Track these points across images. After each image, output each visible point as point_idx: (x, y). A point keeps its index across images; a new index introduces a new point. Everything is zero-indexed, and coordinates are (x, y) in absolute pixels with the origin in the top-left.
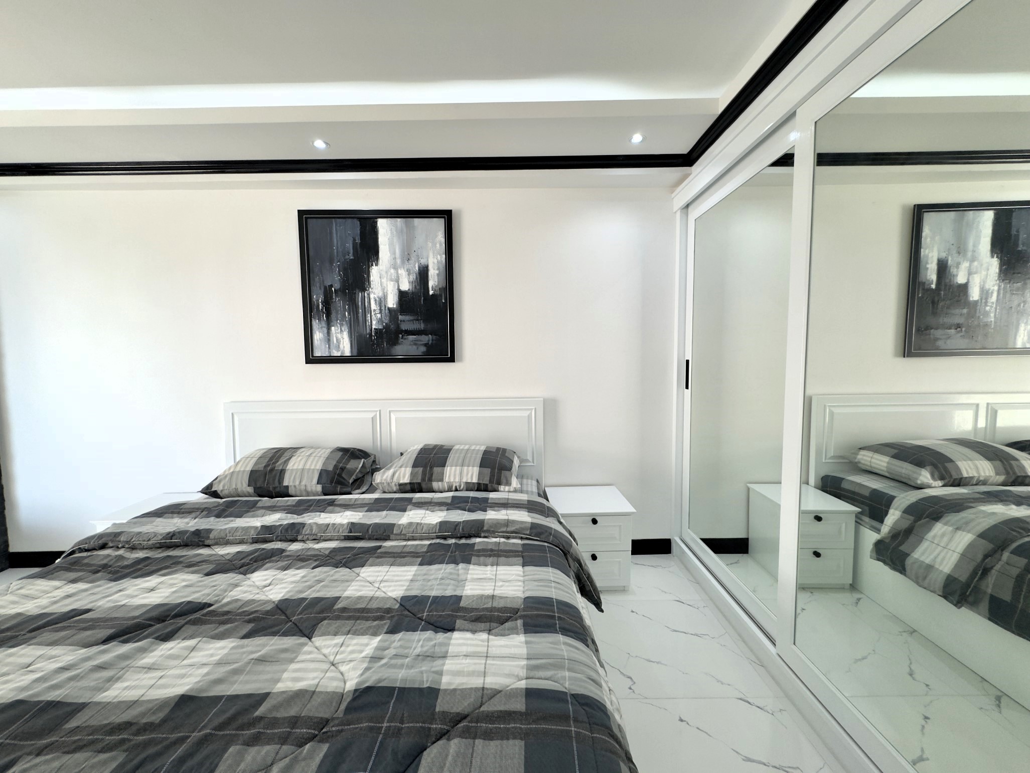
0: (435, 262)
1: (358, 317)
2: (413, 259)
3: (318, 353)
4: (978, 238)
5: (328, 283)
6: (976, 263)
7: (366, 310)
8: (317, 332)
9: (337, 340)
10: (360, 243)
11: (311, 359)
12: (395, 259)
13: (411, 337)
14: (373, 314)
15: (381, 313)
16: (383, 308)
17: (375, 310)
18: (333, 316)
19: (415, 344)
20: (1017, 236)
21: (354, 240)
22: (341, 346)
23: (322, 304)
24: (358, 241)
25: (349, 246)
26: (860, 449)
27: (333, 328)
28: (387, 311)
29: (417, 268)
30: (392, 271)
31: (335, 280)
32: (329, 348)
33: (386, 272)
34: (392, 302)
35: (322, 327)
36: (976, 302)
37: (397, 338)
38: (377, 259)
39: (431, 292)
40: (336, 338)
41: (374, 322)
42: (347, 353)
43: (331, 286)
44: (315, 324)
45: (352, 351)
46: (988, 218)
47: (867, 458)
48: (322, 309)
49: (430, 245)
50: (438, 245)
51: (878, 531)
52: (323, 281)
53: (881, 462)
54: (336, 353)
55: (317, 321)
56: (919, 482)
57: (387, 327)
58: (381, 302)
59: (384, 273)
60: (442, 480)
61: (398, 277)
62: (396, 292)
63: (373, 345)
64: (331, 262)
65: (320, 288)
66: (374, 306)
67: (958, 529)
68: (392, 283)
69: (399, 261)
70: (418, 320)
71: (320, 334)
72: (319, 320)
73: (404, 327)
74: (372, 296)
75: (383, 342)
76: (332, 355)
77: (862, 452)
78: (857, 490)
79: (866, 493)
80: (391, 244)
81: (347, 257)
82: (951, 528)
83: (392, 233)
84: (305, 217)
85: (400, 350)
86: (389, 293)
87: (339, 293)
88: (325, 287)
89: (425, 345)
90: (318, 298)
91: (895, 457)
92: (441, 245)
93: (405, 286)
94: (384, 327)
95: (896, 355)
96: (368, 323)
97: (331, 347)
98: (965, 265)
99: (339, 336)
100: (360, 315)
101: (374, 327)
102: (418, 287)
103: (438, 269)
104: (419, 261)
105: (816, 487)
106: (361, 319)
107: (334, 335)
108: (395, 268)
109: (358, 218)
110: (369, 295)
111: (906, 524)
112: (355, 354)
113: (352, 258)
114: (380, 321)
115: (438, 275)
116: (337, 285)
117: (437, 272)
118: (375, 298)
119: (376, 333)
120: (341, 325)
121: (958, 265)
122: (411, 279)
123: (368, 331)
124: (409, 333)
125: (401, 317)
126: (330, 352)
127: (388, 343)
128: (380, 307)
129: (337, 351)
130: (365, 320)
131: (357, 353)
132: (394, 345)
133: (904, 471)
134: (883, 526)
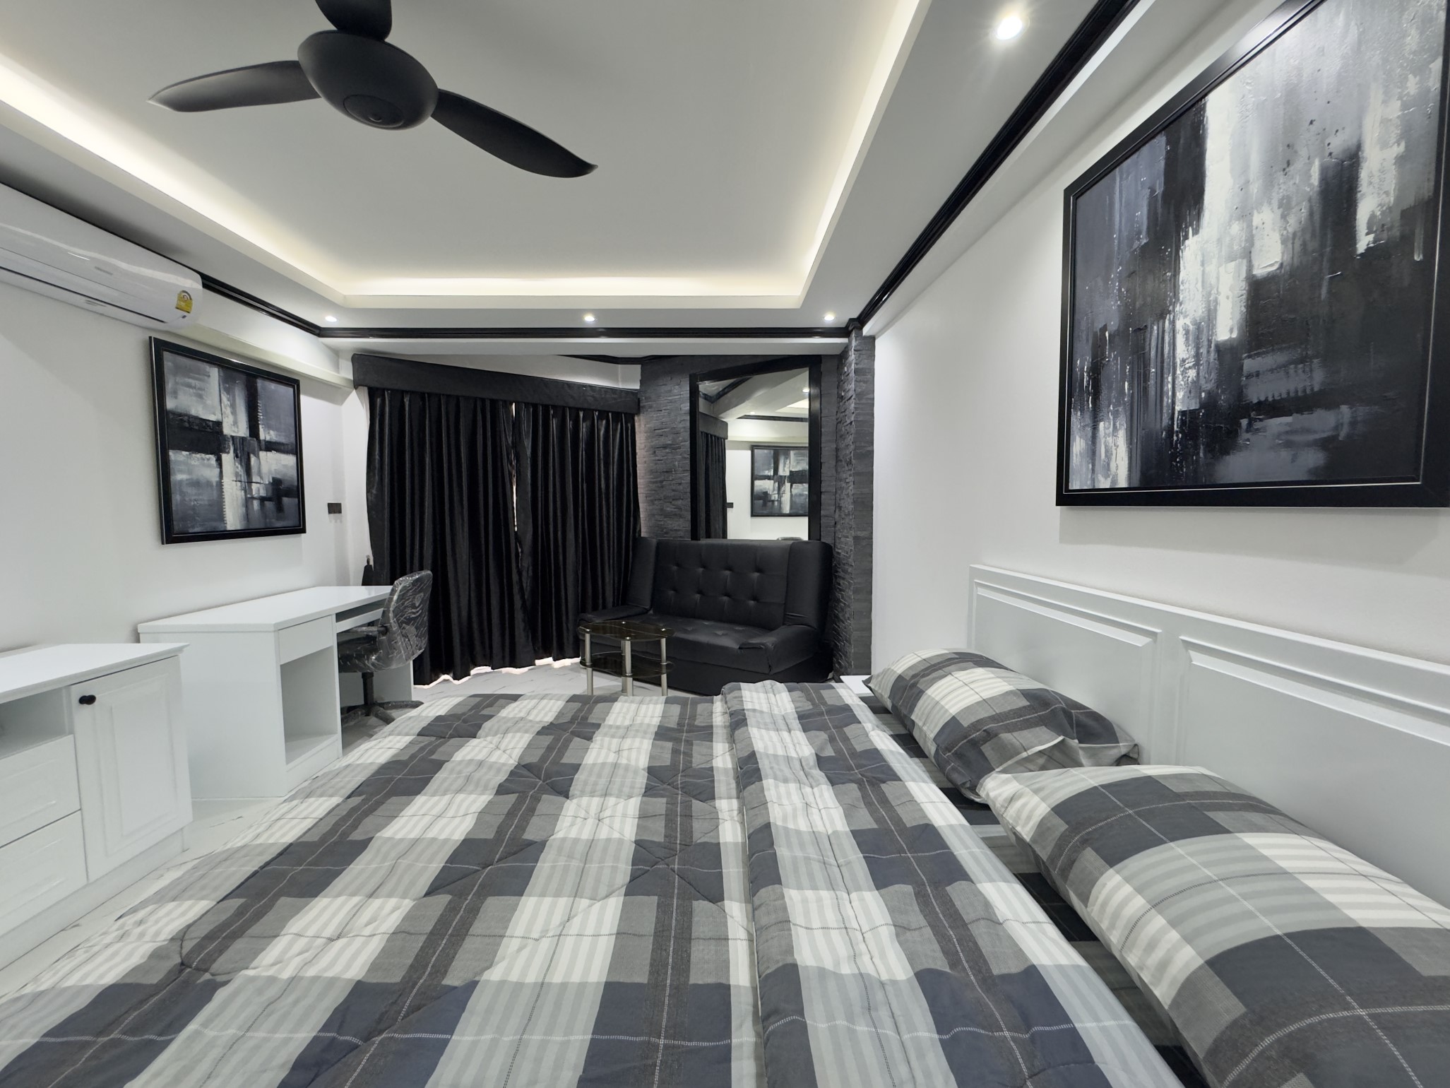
0: (1392, 115)
1: (1146, 389)
2: (1305, 157)
3: (1075, 484)
5: (1100, 324)
7: (1166, 365)
8: (1078, 438)
9: (1107, 451)
10: (1165, 194)
11: (1065, 496)
12: (1246, 185)
13: (1277, 424)
14: (1179, 371)
15: (1197, 364)
17: (1183, 361)
18: (1104, 397)
19: (1288, 445)
21: (1153, 191)
22: (1113, 466)
23: (1088, 375)
24: (1159, 190)
25: (1142, 213)
27: (1101, 424)
28: (1213, 355)
29: (1317, 178)
30: (1236, 228)
31: (1108, 310)
32: (1093, 470)
33: (1220, 240)
34: (1227, 328)
35: (1084, 427)
37: (1233, 433)
38: (1199, 216)
39: (1364, 241)
40: (1106, 446)
41: (1180, 395)
42: (1122, 483)
43: (1104, 329)
44: (1076, 420)
45: (1130, 477)
48: (1088, 387)
50: (1413, 37)
52: (1093, 323)
54: (1104, 483)
55: (1079, 413)
57: (1209, 405)
58: (1201, 331)
59: (1213, 246)
61: (1250, 239)
63: (1173, 457)
65: (1088, 341)
69: (1255, 190)
70: (1302, 360)
71: (1082, 440)
72: (1082, 411)
73: (1256, 393)
74: (1179, 325)
75: (1196, 447)
76: (1097, 487)
81: (1135, 245)
86: (1222, 299)
87: (1117, 339)
88: (1095, 336)
89: (1325, 444)
90: (1083, 363)
94: (1203, 405)
96: (1167, 401)
97: (1097, 467)
99: (1110, 440)
100: (1152, 382)
101: (1178, 408)
103: (1406, 134)
104: (1324, 150)
106: (1152, 392)
107: (1103, 441)
108: (1244, 217)
110: (1173, 323)
112: (1136, 483)
113: (1144, 242)
114: (1195, 387)
115: (1401, 160)
116: (1114, 324)
117: (1397, 150)
118: (1186, 327)
119: (1183, 423)
120: (1116, 414)
123: (1166, 421)
124: (1273, 408)
125: (1249, 365)
126: (1093, 480)
127: (1210, 449)
128: (1198, 348)
129: (1106, 476)
130: (1161, 393)
131: (1141, 481)
132: (1225, 451)
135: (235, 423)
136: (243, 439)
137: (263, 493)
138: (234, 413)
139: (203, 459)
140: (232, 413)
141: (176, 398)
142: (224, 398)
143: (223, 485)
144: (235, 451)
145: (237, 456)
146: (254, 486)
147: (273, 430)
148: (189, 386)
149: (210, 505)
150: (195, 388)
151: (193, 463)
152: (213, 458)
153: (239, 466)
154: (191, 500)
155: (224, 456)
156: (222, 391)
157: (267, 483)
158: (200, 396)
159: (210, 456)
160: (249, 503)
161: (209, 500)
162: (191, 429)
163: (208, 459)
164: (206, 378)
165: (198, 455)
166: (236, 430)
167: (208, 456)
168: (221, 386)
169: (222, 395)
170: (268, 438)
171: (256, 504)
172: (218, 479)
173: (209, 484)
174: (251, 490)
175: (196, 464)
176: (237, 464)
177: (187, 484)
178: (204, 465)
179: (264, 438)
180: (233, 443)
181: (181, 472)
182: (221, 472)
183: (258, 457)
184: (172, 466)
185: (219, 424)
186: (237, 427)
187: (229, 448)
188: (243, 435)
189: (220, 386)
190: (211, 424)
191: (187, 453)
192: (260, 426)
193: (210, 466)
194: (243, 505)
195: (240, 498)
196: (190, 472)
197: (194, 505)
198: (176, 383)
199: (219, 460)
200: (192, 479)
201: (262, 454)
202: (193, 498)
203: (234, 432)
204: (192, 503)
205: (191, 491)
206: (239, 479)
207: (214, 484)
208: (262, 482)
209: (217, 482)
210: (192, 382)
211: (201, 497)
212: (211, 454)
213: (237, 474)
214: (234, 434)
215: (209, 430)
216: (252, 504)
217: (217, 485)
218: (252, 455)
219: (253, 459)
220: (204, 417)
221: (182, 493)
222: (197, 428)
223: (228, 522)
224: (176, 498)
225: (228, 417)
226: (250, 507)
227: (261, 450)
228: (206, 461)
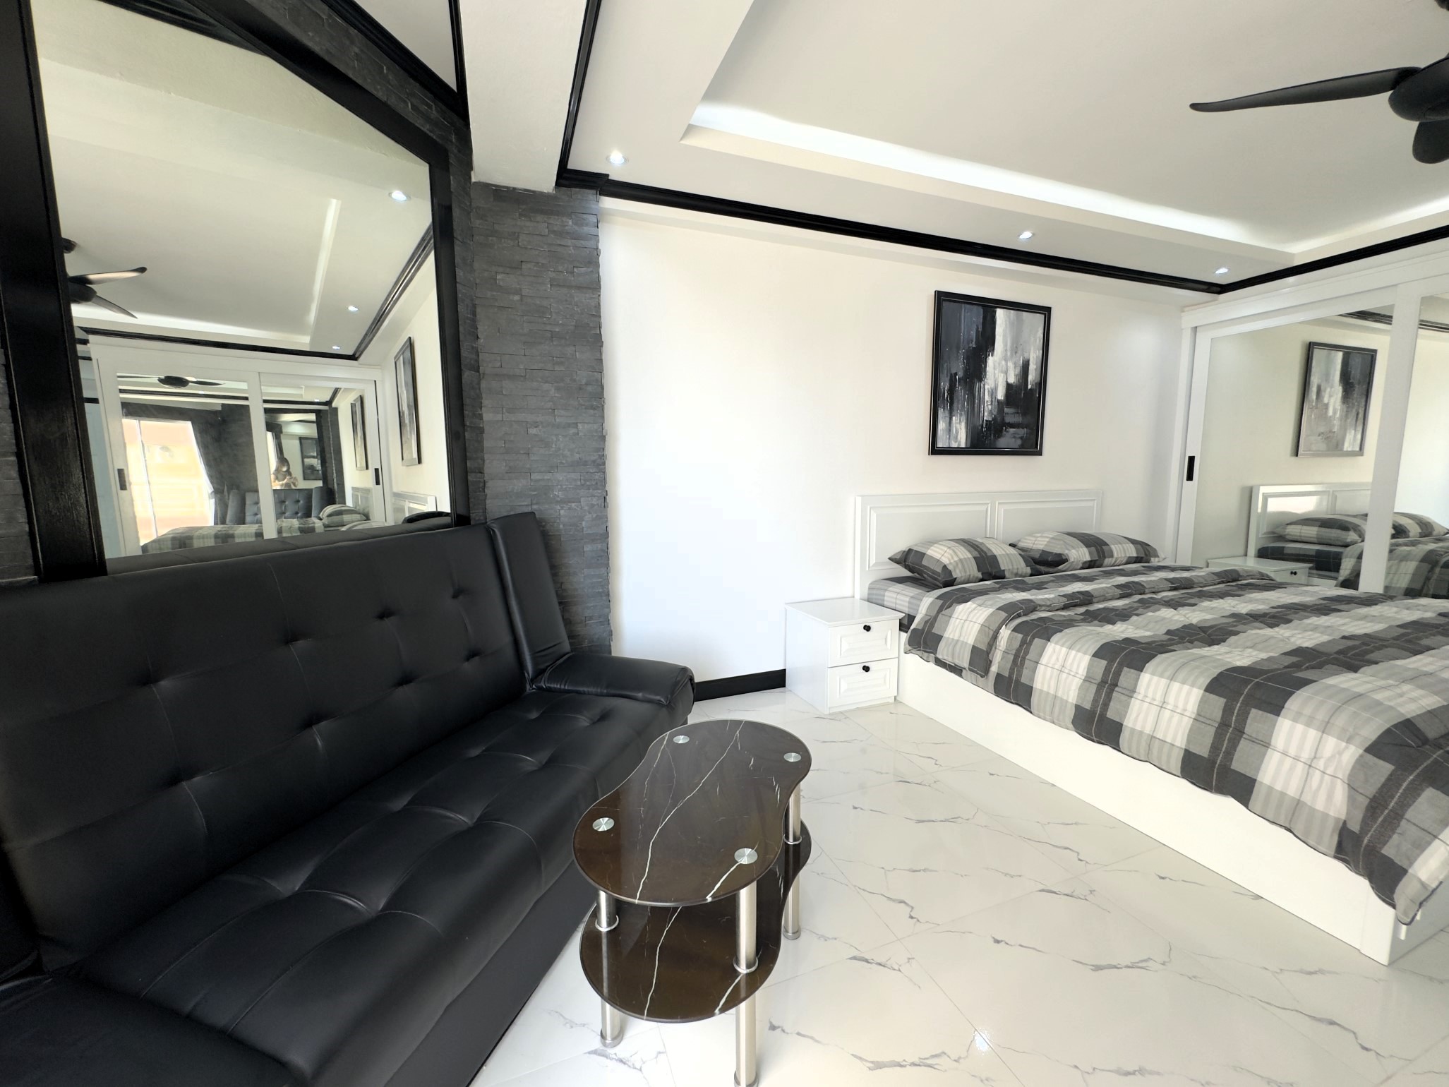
0: (1034, 356)
1: (974, 407)
2: (1019, 352)
3: (940, 444)
4: (1335, 371)
5: (953, 372)
6: (1333, 389)
7: (981, 400)
8: (941, 422)
9: (956, 430)
10: (982, 332)
11: (935, 450)
12: (1006, 350)
13: (1012, 430)
14: (986, 405)
15: (992, 404)
16: (994, 400)
17: (987, 401)
18: (955, 405)
19: (1014, 437)
20: (1351, 372)
21: (978, 328)
22: (959, 437)
23: (947, 392)
24: (980, 330)
25: (973, 333)
26: (1288, 524)
27: (954, 418)
28: (996, 403)
29: (1021, 362)
30: (1003, 362)
31: (958, 366)
32: (949, 438)
33: (999, 364)
34: (1001, 395)
35: (946, 417)
36: (1330, 417)
37: (1001, 431)
38: (993, 349)
39: (1029, 387)
40: (956, 428)
41: (986, 414)
42: (963, 445)
43: (956, 374)
44: (941, 411)
45: (966, 443)
46: (1340, 355)
47: (1294, 531)
48: (947, 398)
49: (1032, 339)
50: (1038, 341)
52: (950, 369)
53: (1311, 532)
54: (954, 445)
56: (1348, 540)
57: (995, 420)
58: (993, 393)
59: (997, 365)
60: (1112, 556)
61: (1007, 369)
62: (1005, 384)
63: (983, 436)
64: (958, 349)
65: (947, 376)
66: (987, 398)
67: (1401, 561)
68: (1002, 375)
69: (1009, 354)
70: (1018, 413)
71: (944, 425)
72: (944, 409)
73: (1008, 419)
74: (986, 387)
75: (991, 435)
76: (951, 446)
77: (1289, 527)
78: (1303, 553)
79: (1314, 553)
80: (1005, 336)
81: (971, 345)
82: (1396, 561)
83: (1006, 325)
84: (943, 300)
85: (1003, 442)
86: (999, 384)
87: (962, 381)
88: (951, 374)
89: (1021, 438)
90: (945, 385)
91: (1323, 527)
92: (1040, 341)
93: (1012, 380)
94: (993, 419)
95: (1292, 456)
96: (981, 415)
97: (951, 437)
98: (1328, 390)
99: (958, 426)
100: (976, 405)
101: (985, 418)
102: (1021, 381)
103: (1036, 364)
104: (1023, 355)
105: (1255, 557)
106: (976, 409)
107: (955, 425)
108: (1006, 361)
109: (983, 306)
110: (984, 385)
112: (969, 446)
113: (974, 346)
114: (990, 413)
115: (1036, 370)
116: (960, 374)
117: (1035, 367)
118: (988, 389)
119: (986, 425)
120: (961, 415)
121: (1325, 389)
122: (1016, 373)
123: (981, 422)
124: (1012, 426)
125: (1006, 410)
126: (949, 443)
127: (995, 436)
128: (992, 398)
129: (956, 442)
130: (979, 411)
131: (971, 445)
132: (999, 437)
133: (1333, 535)
134: (1341, 571)
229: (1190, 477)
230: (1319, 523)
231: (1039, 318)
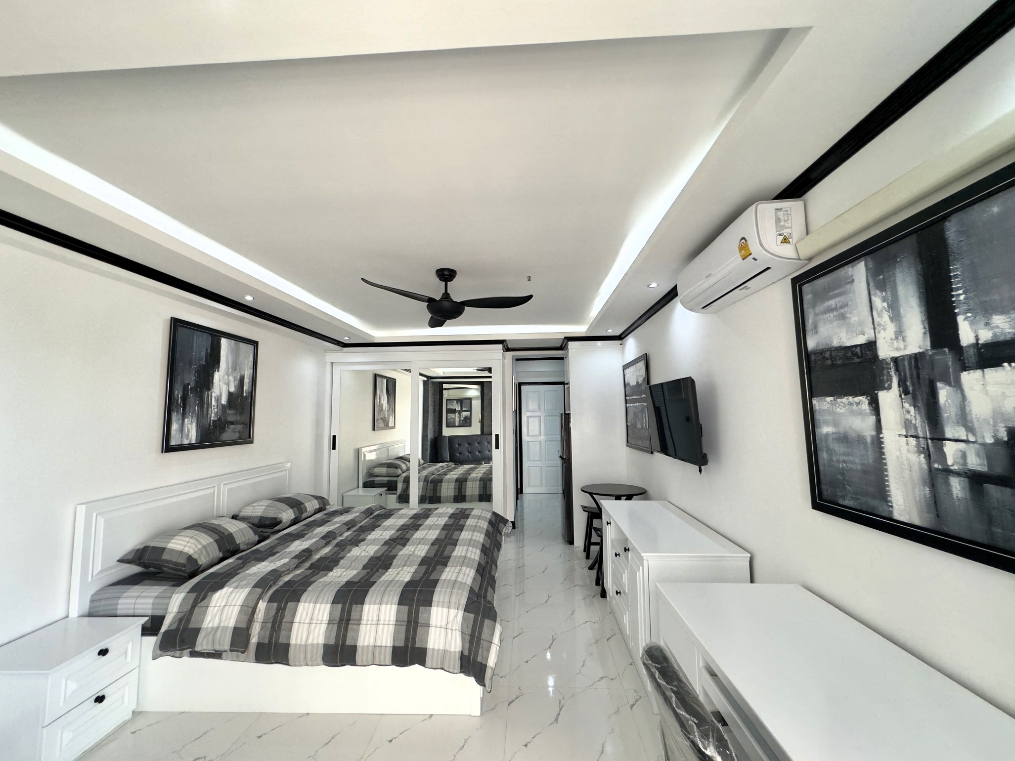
0: (248, 373)
1: (203, 410)
2: (238, 370)
3: (173, 442)
4: (384, 388)
5: (186, 382)
6: (384, 395)
7: (209, 405)
8: (175, 424)
9: (188, 430)
10: (210, 353)
11: (168, 447)
12: (228, 368)
13: (232, 426)
14: (213, 408)
15: (217, 408)
16: (219, 404)
17: (214, 406)
18: (187, 409)
19: (234, 432)
20: (389, 388)
21: (207, 350)
22: (190, 435)
23: (181, 399)
24: (209, 351)
25: (203, 354)
26: (374, 467)
27: (186, 420)
28: (221, 407)
29: (239, 377)
30: (226, 377)
31: (191, 378)
32: (182, 437)
33: (223, 377)
34: (224, 401)
35: (178, 419)
36: (384, 409)
37: (224, 427)
38: (219, 367)
39: (245, 394)
40: (188, 428)
41: (213, 415)
42: (193, 441)
43: (188, 384)
44: (174, 416)
45: (196, 440)
46: (385, 381)
47: (377, 470)
48: (180, 403)
49: (246, 361)
50: (250, 363)
51: (396, 494)
52: (184, 380)
53: (384, 470)
54: (186, 442)
55: (176, 413)
56: (398, 474)
57: (219, 419)
58: (218, 399)
59: (221, 378)
61: (229, 381)
62: (227, 392)
63: (211, 432)
64: (190, 365)
65: (181, 385)
66: (214, 403)
68: (225, 385)
69: (230, 371)
70: (237, 414)
71: (177, 425)
72: (177, 412)
73: (230, 419)
74: (213, 394)
75: (216, 431)
76: (183, 443)
77: (375, 469)
78: (382, 482)
79: (386, 482)
80: (227, 358)
81: (201, 362)
83: (228, 350)
84: (177, 324)
85: (226, 436)
86: (223, 392)
87: (193, 390)
88: (184, 385)
89: (239, 432)
90: (178, 393)
91: (387, 467)
92: (251, 363)
93: (232, 389)
95: (373, 430)
96: (209, 416)
97: (183, 436)
99: (189, 426)
100: (205, 409)
101: (212, 419)
102: (238, 390)
103: (249, 379)
104: (240, 372)
105: (362, 487)
106: (205, 412)
107: (186, 426)
108: (228, 375)
109: (211, 334)
110: (211, 393)
111: (405, 486)
112: (198, 441)
113: (204, 363)
114: (216, 414)
115: (249, 383)
116: (192, 384)
117: (248, 381)
118: (215, 396)
119: (213, 423)
120: (192, 417)
121: (381, 394)
122: (235, 385)
123: (208, 422)
124: (232, 423)
125: (228, 412)
126: (182, 441)
127: (220, 432)
128: (217, 404)
129: (187, 439)
130: (207, 414)
131: (200, 440)
132: (223, 433)
133: (392, 471)
134: (398, 490)
135: (900, 334)
136: (917, 358)
137: (975, 462)
138: (896, 317)
139: (851, 404)
140: (892, 319)
141: (816, 333)
142: (878, 302)
143: (882, 443)
144: (902, 383)
145: (906, 392)
146: (950, 449)
147: (1002, 312)
148: (830, 310)
149: (865, 472)
150: (836, 309)
151: (838, 410)
152: (863, 402)
153: (912, 409)
154: (838, 461)
155: (882, 396)
156: (872, 293)
157: (989, 440)
158: (843, 317)
159: (860, 398)
160: (940, 480)
161: (863, 465)
162: (833, 366)
163: (858, 404)
164: (848, 286)
165: (844, 400)
166: (901, 345)
167: (857, 399)
168: (871, 284)
169: (873, 298)
170: (986, 336)
171: (957, 487)
172: (874, 433)
173: (860, 439)
174: (943, 456)
175: (842, 411)
176: (907, 405)
177: (833, 439)
178: (852, 412)
179: (972, 340)
180: (897, 370)
181: (827, 423)
182: (879, 421)
183: (957, 385)
184: (818, 416)
185: (871, 345)
186: (904, 340)
187: (890, 379)
188: (917, 350)
189: (868, 284)
190: (858, 350)
191: (832, 398)
192: (960, 319)
193: (861, 413)
194: (924, 483)
195: (916, 468)
196: (836, 424)
197: (843, 468)
198: (816, 315)
199: (875, 405)
200: (839, 433)
201: (970, 379)
202: (842, 458)
203: (898, 349)
204: (841, 466)
205: (838, 448)
206: (912, 432)
207: (869, 440)
208: (972, 439)
209: (872, 437)
210: (832, 303)
211: (850, 458)
212: (861, 395)
213: (907, 424)
214: (897, 354)
215: (856, 360)
216: (948, 484)
217: (873, 443)
218: (939, 385)
219: (944, 394)
220: (848, 344)
221: (830, 451)
222: (839, 362)
223: (894, 505)
224: (823, 456)
225: (884, 329)
226: (942, 489)
227: (965, 368)
228: (854, 407)
229: (334, 448)
230: (386, 466)
231: (250, 348)
